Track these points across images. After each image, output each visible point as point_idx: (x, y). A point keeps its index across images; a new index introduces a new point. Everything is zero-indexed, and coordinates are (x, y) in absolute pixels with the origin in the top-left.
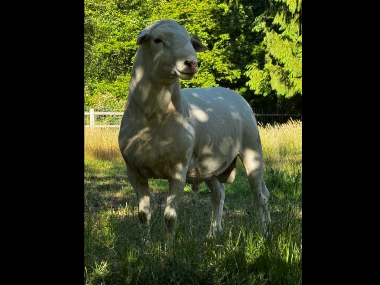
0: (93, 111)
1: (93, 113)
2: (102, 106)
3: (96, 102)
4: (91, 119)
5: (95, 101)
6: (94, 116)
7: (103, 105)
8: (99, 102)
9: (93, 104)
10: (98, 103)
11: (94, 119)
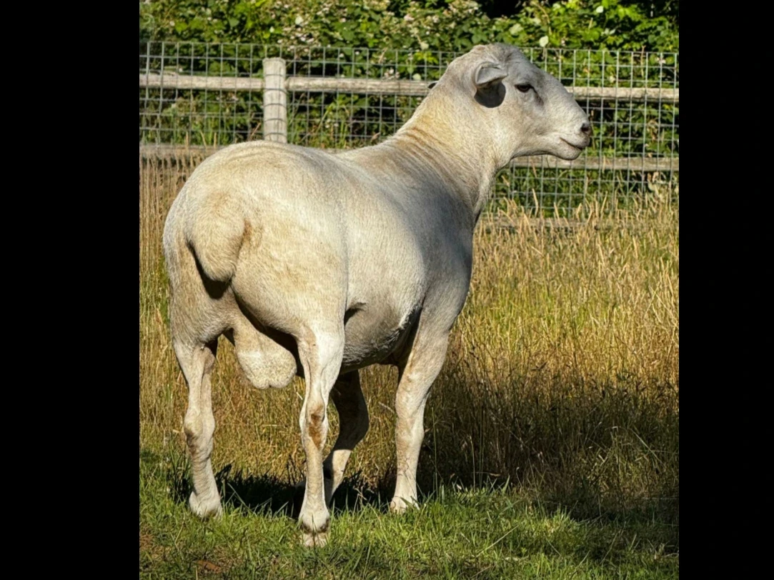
0: (283, 72)
1: (283, 84)
2: (310, 36)
3: (278, 18)
4: (269, 113)
5: (274, 9)
6: (283, 100)
7: (316, 34)
8: (299, 20)
9: (265, 27)
10: (291, 21)
11: (283, 112)
